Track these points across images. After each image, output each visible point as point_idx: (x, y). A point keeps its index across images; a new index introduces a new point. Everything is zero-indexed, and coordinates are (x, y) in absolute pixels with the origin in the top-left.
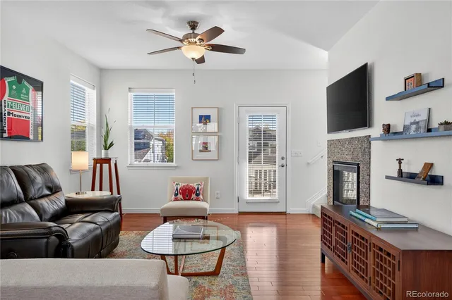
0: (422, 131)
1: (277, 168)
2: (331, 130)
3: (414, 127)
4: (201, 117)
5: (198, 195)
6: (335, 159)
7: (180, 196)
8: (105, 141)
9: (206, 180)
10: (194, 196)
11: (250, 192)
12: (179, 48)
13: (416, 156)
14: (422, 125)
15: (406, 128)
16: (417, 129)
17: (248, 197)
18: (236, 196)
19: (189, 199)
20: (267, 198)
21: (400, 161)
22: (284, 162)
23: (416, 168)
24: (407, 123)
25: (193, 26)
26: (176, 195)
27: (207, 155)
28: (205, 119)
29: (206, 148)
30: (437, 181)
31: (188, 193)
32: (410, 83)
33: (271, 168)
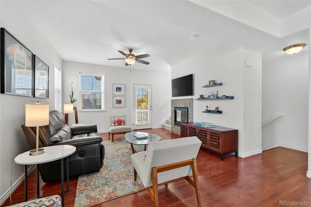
0: (216, 98)
1: (148, 110)
2: (173, 96)
3: (212, 96)
4: (117, 88)
5: (124, 123)
6: (176, 106)
7: (116, 124)
8: (72, 99)
9: (125, 116)
10: (123, 123)
11: (138, 121)
12: (124, 59)
13: (213, 105)
14: (215, 96)
16: (213, 97)
17: (137, 123)
18: (133, 122)
19: (121, 125)
21: (207, 107)
22: (151, 108)
23: (213, 109)
24: (210, 95)
25: (131, 51)
26: (114, 123)
27: (119, 105)
28: (119, 89)
29: (119, 102)
30: (220, 112)
31: (120, 122)
32: (211, 83)
33: (146, 110)
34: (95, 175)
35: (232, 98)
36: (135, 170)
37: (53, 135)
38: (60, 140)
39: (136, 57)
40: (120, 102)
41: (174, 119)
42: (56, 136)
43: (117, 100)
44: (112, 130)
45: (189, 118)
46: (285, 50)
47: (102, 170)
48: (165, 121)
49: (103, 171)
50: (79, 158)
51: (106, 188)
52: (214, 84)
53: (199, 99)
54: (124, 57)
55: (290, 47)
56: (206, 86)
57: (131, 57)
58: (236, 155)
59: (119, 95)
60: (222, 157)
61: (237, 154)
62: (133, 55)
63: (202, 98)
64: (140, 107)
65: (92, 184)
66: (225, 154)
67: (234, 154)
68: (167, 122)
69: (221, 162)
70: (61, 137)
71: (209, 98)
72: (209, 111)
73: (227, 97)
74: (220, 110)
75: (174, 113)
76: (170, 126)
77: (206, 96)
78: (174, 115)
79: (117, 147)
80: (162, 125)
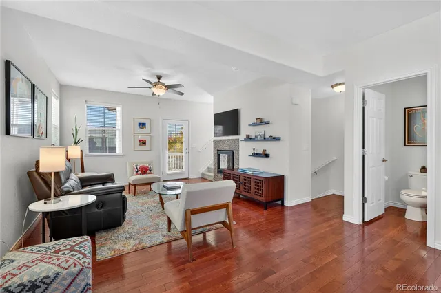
0: (263, 138)
1: (183, 154)
2: (215, 135)
3: (259, 137)
4: (140, 124)
5: (150, 171)
6: (219, 149)
7: (139, 172)
8: (76, 139)
9: (151, 162)
10: (148, 171)
11: (169, 169)
13: (260, 147)
14: (263, 136)
15: (256, 137)
17: (168, 171)
18: (162, 171)
19: (146, 173)
20: (178, 171)
21: (254, 149)
22: (187, 151)
23: (260, 152)
24: (256, 135)
25: (159, 77)
26: (137, 172)
27: (143, 147)
28: (142, 125)
29: (143, 143)
30: (267, 156)
31: (144, 170)
32: (259, 121)
33: (180, 154)
34: (116, 231)
35: (279, 139)
36: (169, 218)
37: (63, 184)
38: (72, 190)
39: (166, 86)
40: (145, 144)
41: (216, 165)
42: (67, 185)
43: (140, 141)
44: (133, 180)
45: (235, 164)
46: (332, 87)
47: (124, 224)
48: (206, 168)
49: (126, 226)
50: (97, 210)
51: (131, 241)
52: (261, 122)
53: (245, 140)
54: (151, 86)
55: (337, 85)
56: (254, 125)
57: (160, 86)
58: (282, 204)
59: (142, 134)
60: (266, 206)
61: (283, 202)
62: (163, 84)
63: (248, 138)
64: (172, 150)
65: (113, 238)
66: (269, 202)
67: (280, 202)
68: (209, 170)
69: (265, 212)
70: (72, 187)
71: (255, 139)
72: (257, 154)
73: (274, 138)
74: (267, 153)
75: (217, 157)
76: (212, 174)
77: (253, 137)
78: (216, 159)
79: (141, 201)
80: (203, 174)
